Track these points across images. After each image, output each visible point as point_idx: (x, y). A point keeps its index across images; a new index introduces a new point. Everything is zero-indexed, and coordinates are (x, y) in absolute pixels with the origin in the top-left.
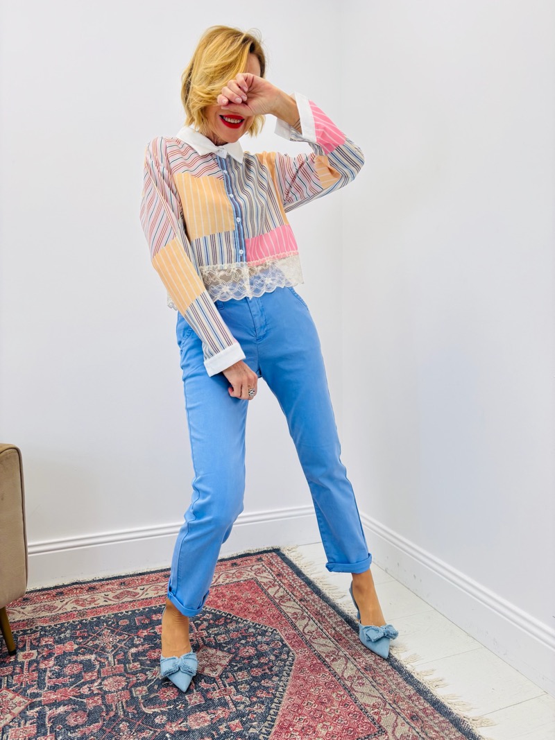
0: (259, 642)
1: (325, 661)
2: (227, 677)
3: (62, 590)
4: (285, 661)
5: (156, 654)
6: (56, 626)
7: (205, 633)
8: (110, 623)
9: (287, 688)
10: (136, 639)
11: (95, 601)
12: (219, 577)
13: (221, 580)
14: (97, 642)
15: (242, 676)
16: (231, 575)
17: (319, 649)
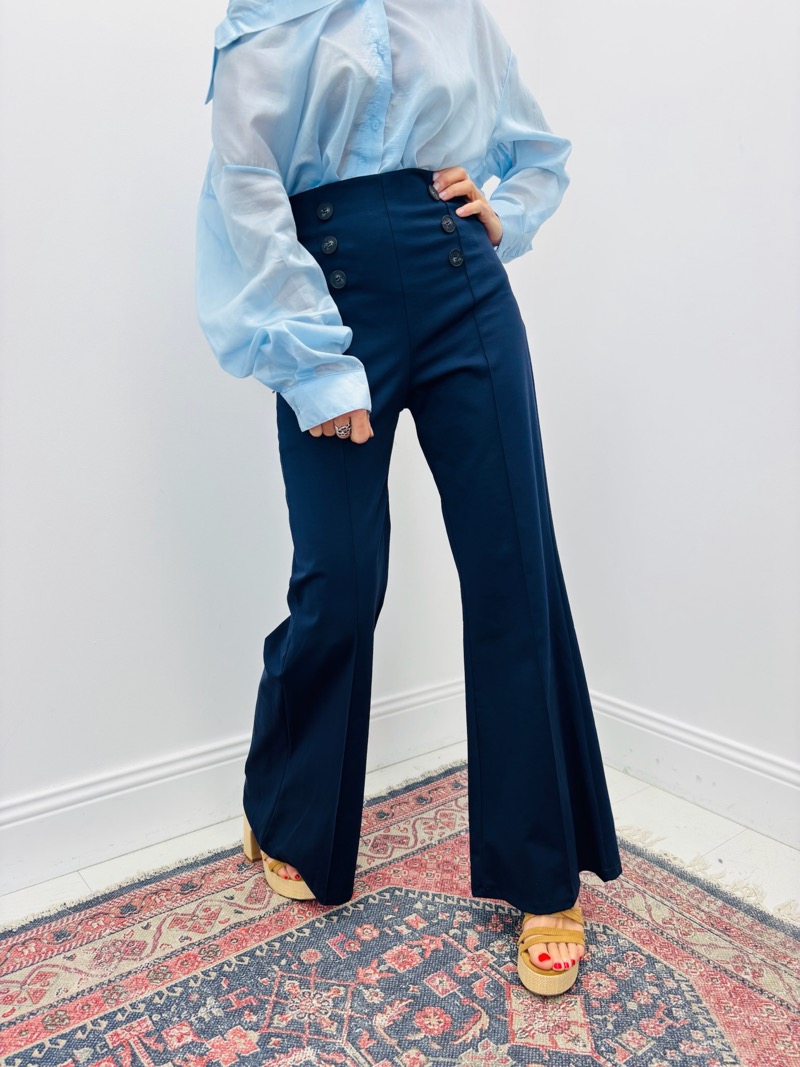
0: (599, 959)
1: (743, 980)
2: (613, 1051)
3: (125, 899)
4: (677, 991)
5: (434, 1021)
6: (170, 989)
7: (489, 955)
8: (283, 962)
9: (735, 1051)
10: (365, 991)
11: (215, 915)
12: (415, 829)
13: (422, 835)
14: (291, 1015)
15: (632, 1040)
16: (432, 823)
17: (714, 955)
